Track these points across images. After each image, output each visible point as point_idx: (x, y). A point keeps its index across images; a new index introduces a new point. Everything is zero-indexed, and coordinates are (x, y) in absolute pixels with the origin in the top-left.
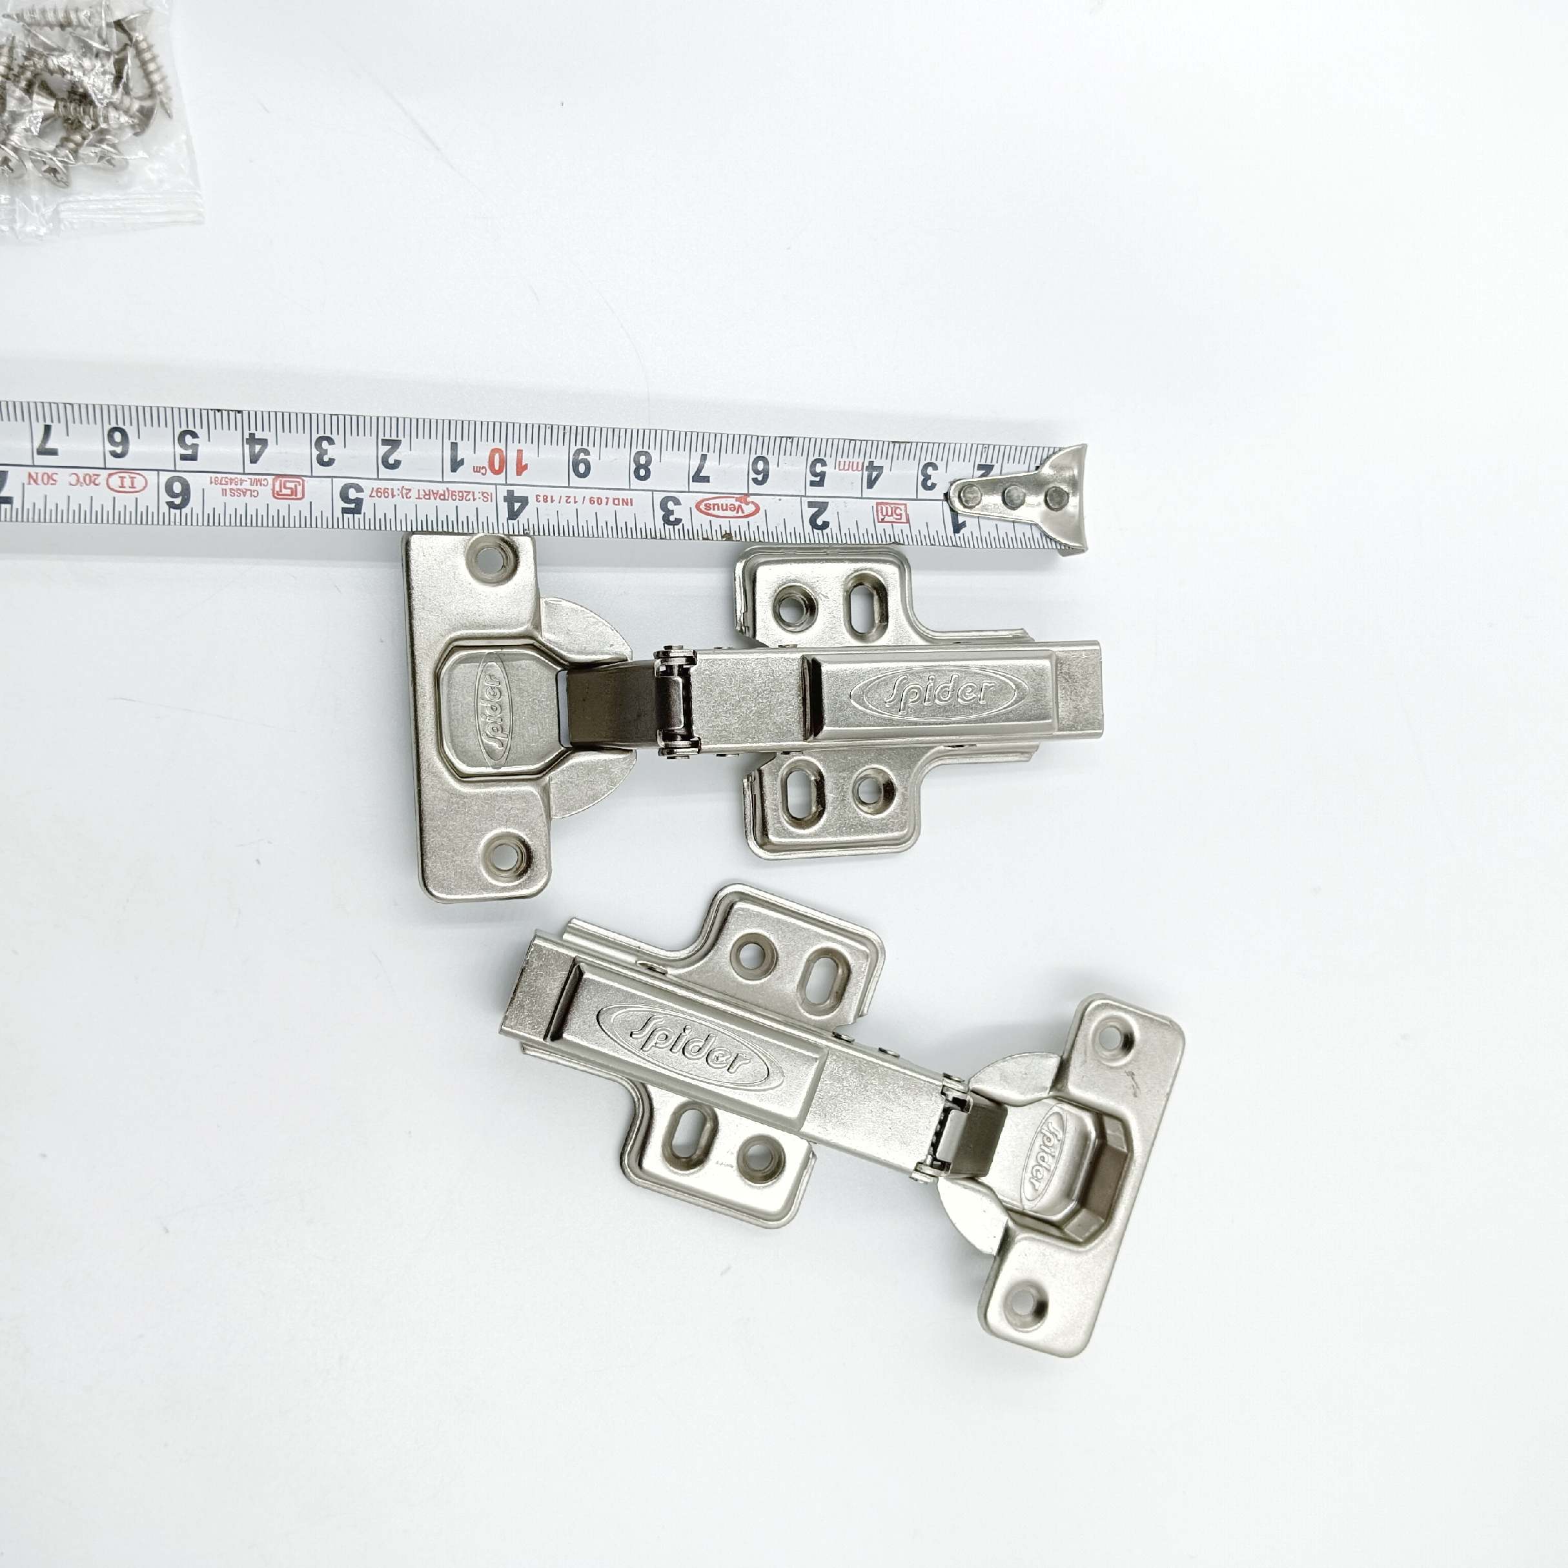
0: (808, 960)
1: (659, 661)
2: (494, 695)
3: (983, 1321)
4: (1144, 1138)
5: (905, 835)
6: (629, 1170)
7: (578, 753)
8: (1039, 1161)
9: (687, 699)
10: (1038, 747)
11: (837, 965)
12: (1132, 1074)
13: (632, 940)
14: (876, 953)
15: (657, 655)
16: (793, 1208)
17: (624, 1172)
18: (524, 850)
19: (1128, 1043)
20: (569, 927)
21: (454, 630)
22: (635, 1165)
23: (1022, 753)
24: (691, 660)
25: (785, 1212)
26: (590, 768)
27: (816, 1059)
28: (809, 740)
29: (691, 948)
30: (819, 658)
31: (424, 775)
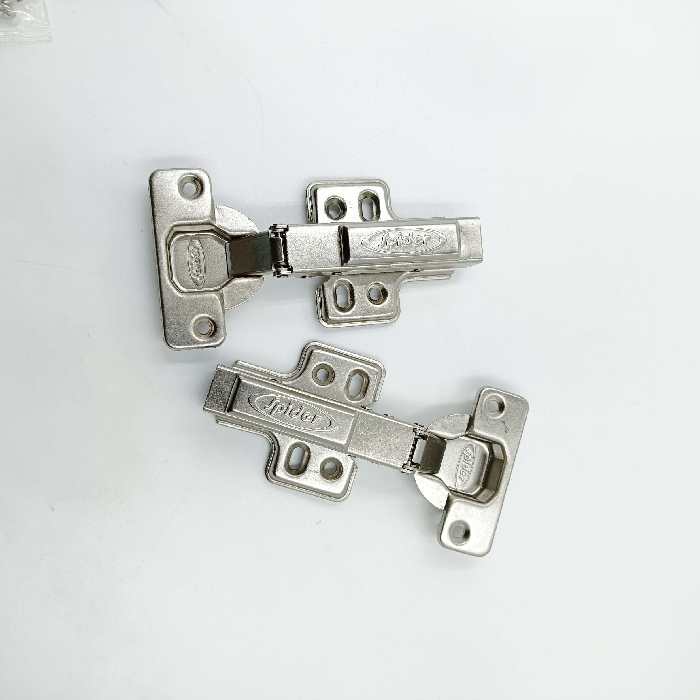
0: (349, 376)
1: (271, 231)
2: (196, 255)
3: (440, 541)
4: (511, 453)
5: (393, 314)
6: (269, 477)
7: (236, 278)
8: (464, 467)
9: (285, 249)
10: (453, 271)
11: (363, 377)
12: (504, 422)
13: (266, 370)
14: (381, 373)
15: (270, 228)
16: (347, 492)
17: (267, 478)
18: (213, 325)
19: (502, 407)
20: (236, 364)
21: (174, 221)
22: (272, 474)
23: (446, 275)
24: (286, 229)
25: (343, 495)
26: (243, 285)
27: (353, 417)
28: (344, 265)
29: (294, 372)
30: (346, 226)
31: (163, 290)
